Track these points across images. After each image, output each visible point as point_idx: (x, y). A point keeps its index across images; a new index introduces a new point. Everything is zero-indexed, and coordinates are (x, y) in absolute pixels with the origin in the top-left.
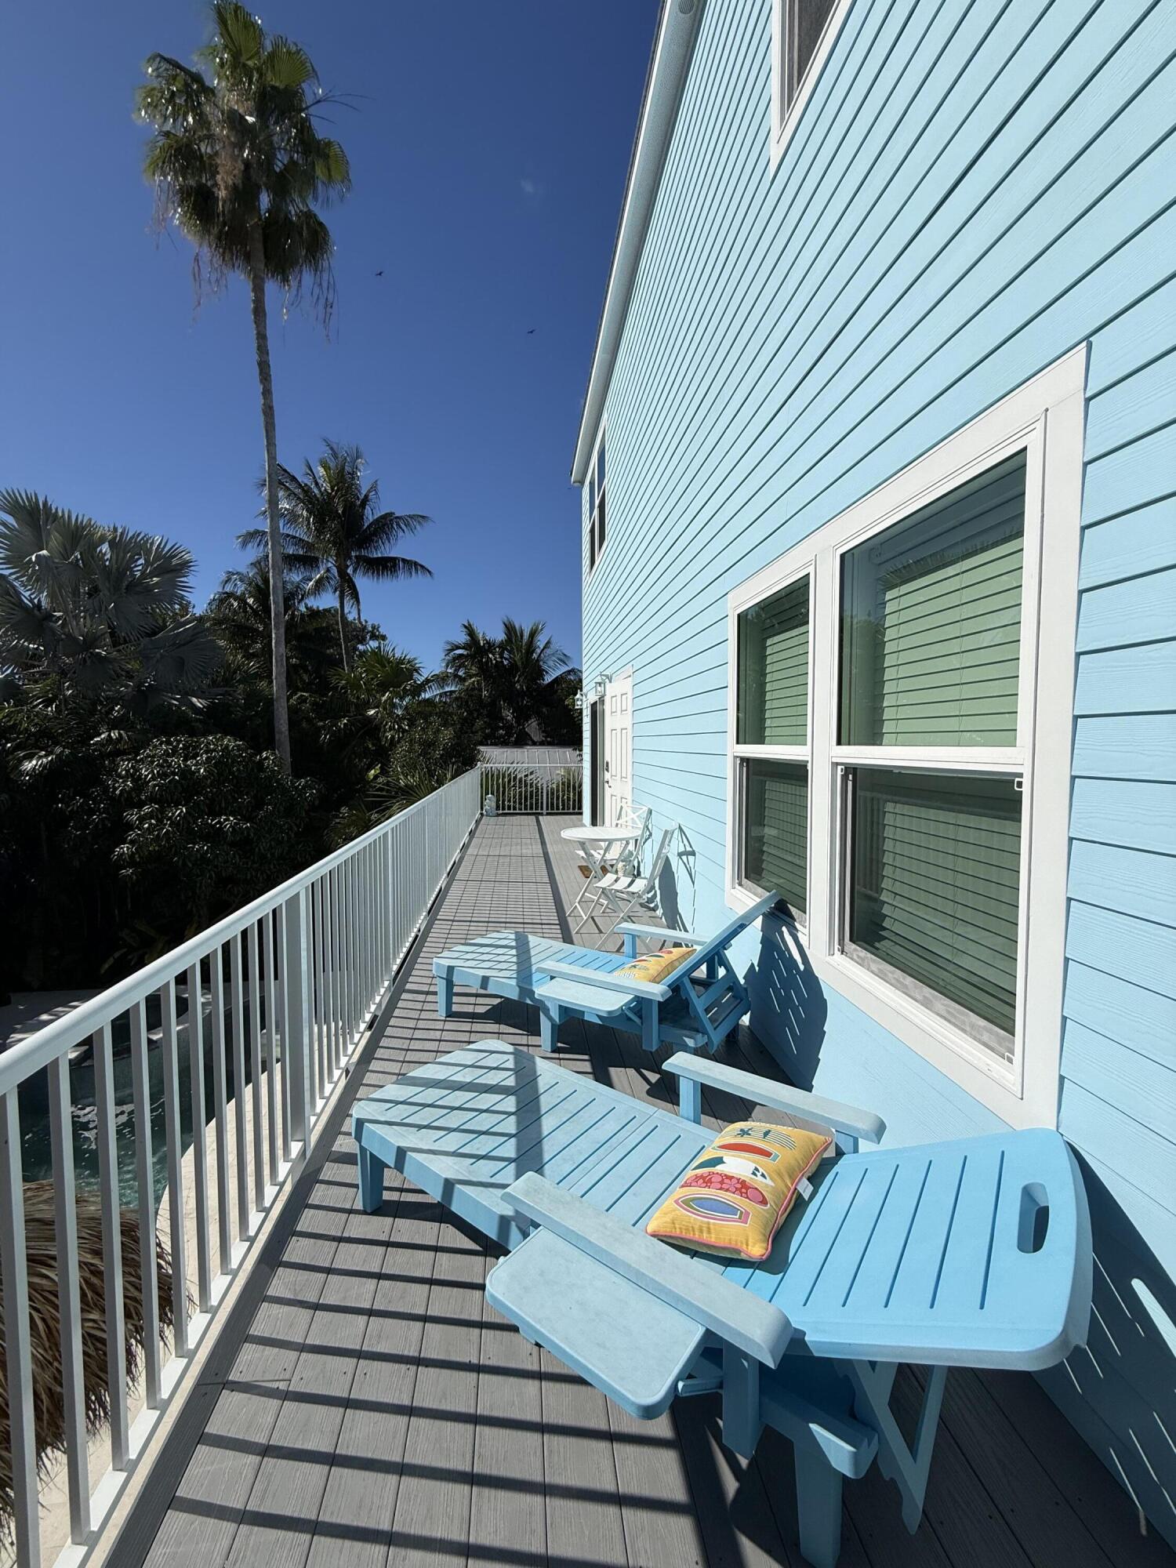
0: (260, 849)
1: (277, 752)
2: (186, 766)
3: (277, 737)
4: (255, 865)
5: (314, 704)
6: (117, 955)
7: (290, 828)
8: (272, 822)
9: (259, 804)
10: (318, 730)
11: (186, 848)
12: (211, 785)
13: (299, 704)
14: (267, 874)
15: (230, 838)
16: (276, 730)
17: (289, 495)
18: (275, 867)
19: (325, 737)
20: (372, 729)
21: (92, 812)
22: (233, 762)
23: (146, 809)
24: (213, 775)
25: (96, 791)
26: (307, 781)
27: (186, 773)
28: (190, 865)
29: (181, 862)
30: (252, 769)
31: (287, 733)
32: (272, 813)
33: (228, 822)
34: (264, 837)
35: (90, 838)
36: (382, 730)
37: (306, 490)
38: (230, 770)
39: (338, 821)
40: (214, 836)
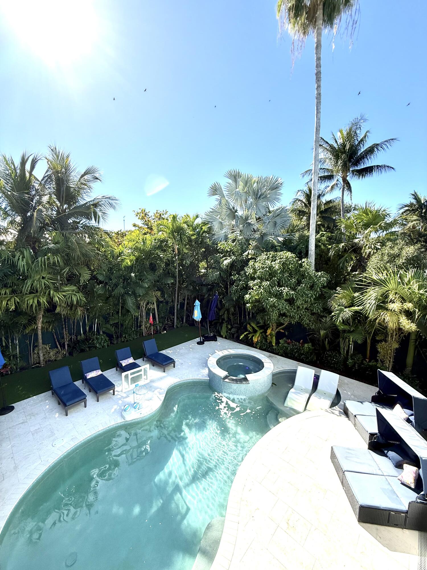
0: (297, 304)
1: (309, 260)
2: (271, 264)
3: (309, 253)
4: (294, 311)
5: (328, 237)
6: (245, 334)
7: (312, 296)
8: (304, 292)
9: (299, 283)
10: (329, 249)
11: (267, 299)
12: (280, 273)
13: (321, 237)
14: (300, 316)
15: (285, 297)
16: (309, 249)
17: (324, 150)
18: (303, 313)
19: (332, 253)
20: (357, 249)
21: (240, 280)
22: (289, 264)
23: (256, 281)
24: (281, 269)
25: (242, 272)
26: (322, 274)
27: (271, 267)
28: (269, 307)
29: (265, 305)
30: (297, 267)
31: (314, 250)
32: (304, 288)
33: (285, 290)
34: (299, 299)
35: (239, 290)
36: (363, 248)
37: (331, 146)
38: (288, 267)
39: (336, 295)
40: (279, 296)
